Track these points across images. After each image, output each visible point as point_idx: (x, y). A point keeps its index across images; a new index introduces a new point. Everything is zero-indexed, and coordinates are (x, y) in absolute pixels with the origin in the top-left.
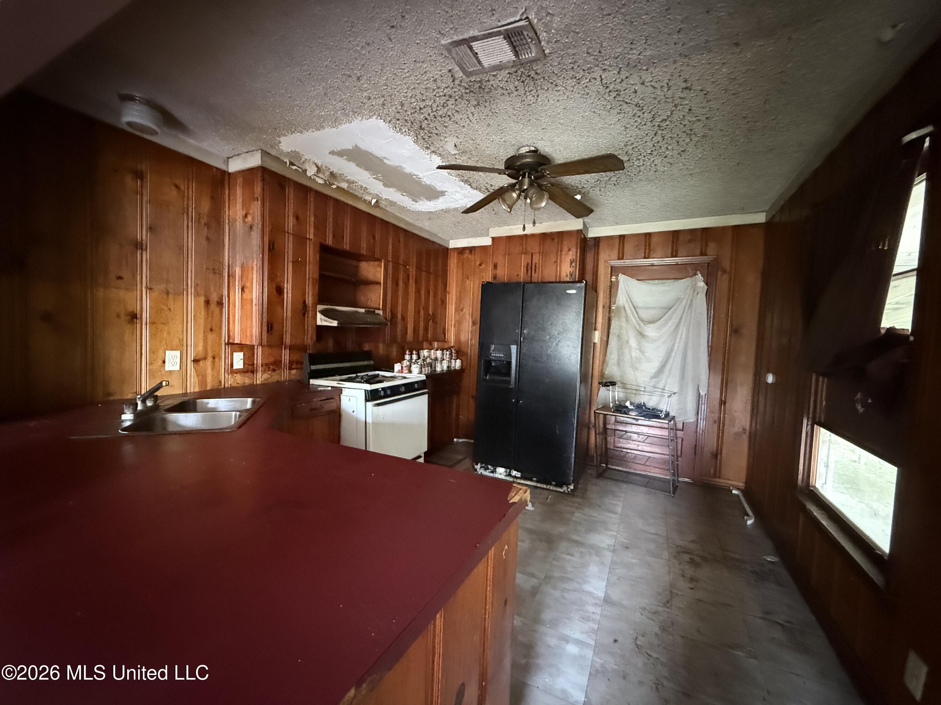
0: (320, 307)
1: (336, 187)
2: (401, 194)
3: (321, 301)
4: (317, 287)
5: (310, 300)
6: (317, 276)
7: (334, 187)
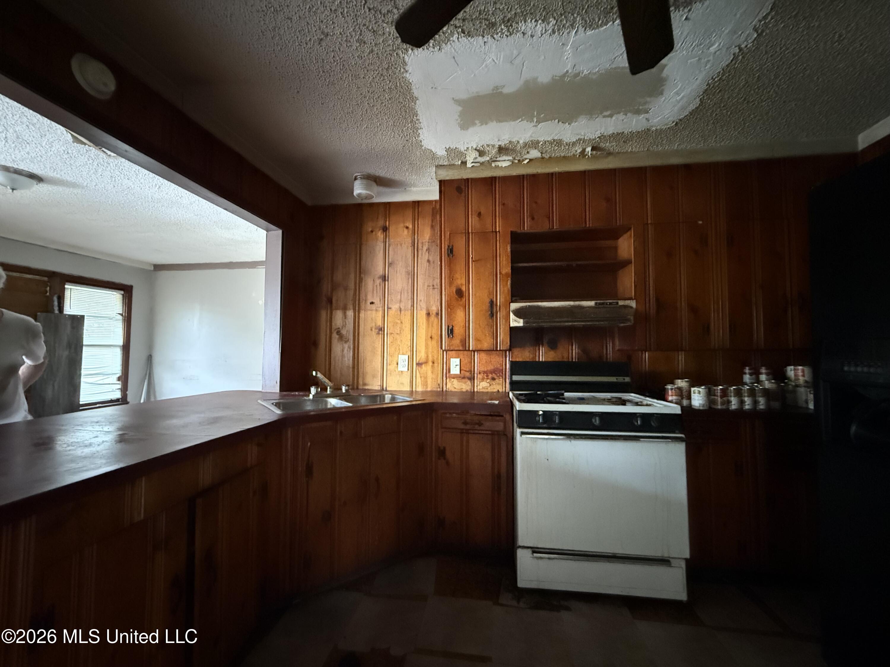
0: (514, 306)
1: (528, 160)
4: (509, 283)
6: (508, 270)
7: (526, 162)
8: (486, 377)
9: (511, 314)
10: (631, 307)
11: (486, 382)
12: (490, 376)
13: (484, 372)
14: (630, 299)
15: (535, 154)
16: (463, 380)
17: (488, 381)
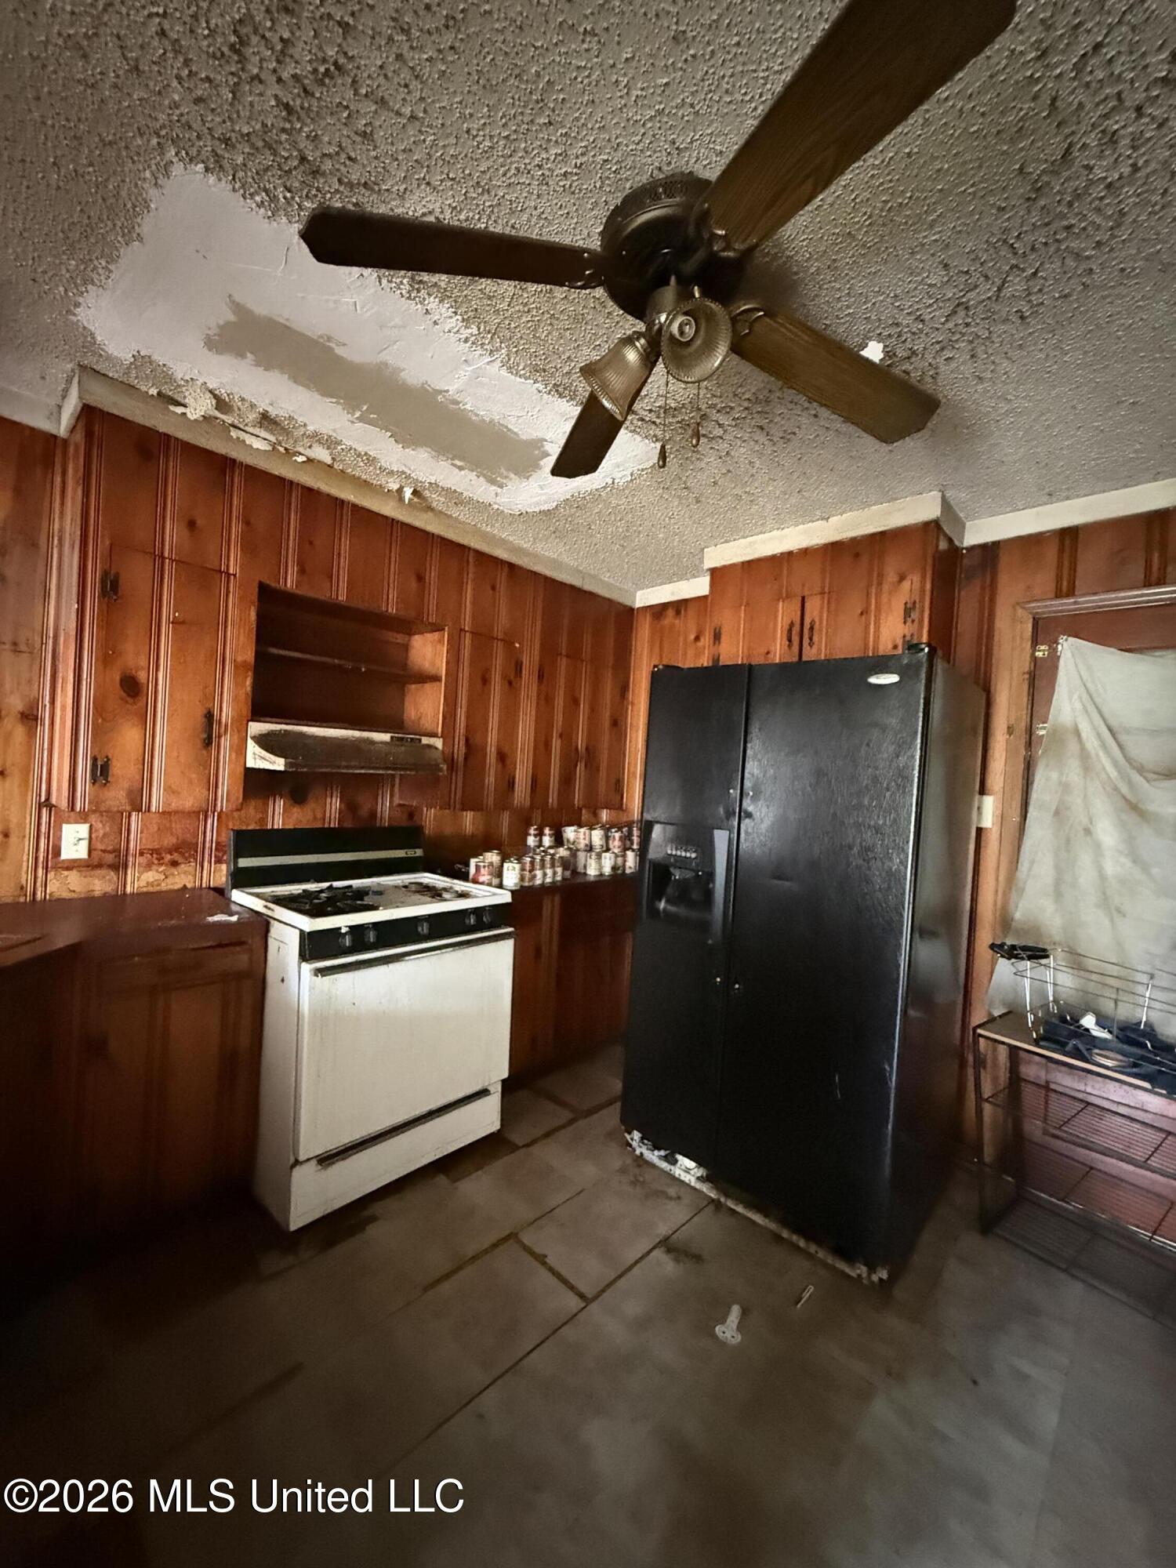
0: (256, 728)
1: (305, 459)
2: (453, 464)
3: (259, 712)
4: (249, 682)
5: (227, 712)
6: (249, 655)
7: (300, 459)
8: (156, 862)
9: (251, 744)
10: (436, 748)
11: (157, 871)
12: (168, 857)
13: (153, 851)
14: (433, 735)
15: (322, 454)
16: (98, 872)
17: (162, 868)
